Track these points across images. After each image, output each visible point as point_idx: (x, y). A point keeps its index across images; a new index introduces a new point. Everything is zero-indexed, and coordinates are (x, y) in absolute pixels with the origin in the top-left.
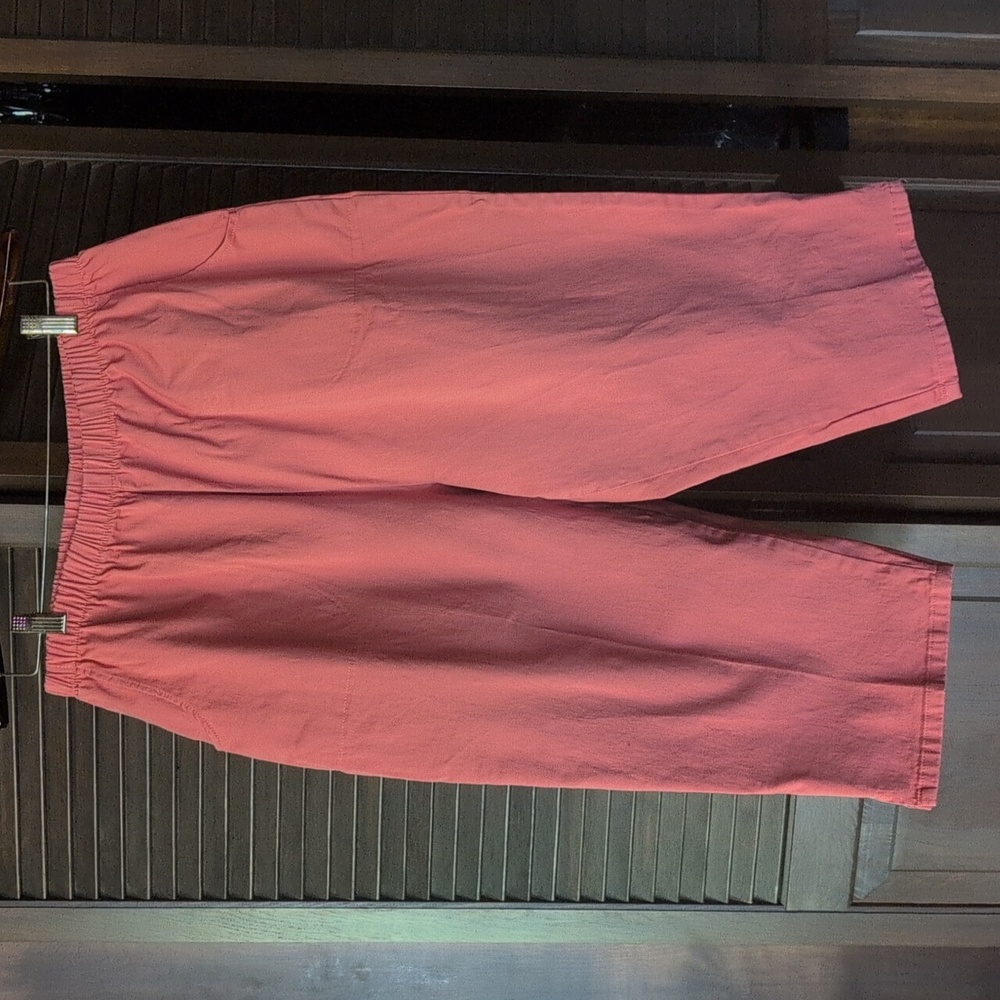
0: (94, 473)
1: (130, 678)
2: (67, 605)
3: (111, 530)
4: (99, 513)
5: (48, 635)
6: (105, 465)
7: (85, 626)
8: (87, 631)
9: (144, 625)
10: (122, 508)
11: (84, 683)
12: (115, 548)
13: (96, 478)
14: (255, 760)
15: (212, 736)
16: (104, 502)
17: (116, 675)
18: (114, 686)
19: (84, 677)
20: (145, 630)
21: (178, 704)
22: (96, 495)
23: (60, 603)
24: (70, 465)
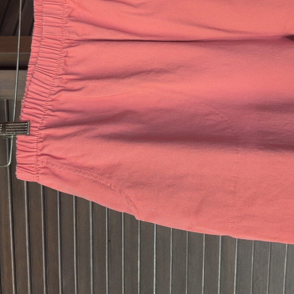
0: (49, 26)
1: (75, 166)
2: (30, 115)
3: (61, 65)
4: (53, 53)
5: (17, 136)
6: (59, 21)
7: (42, 129)
8: (44, 132)
9: (83, 127)
10: (69, 49)
11: (42, 171)
12: (64, 77)
13: (52, 29)
14: (156, 225)
15: (132, 208)
16: (56, 46)
17: (65, 164)
18: (64, 172)
19: (41, 166)
20: (85, 131)
21: (109, 185)
22: (51, 41)
23: (25, 114)
24: (35, 23)
